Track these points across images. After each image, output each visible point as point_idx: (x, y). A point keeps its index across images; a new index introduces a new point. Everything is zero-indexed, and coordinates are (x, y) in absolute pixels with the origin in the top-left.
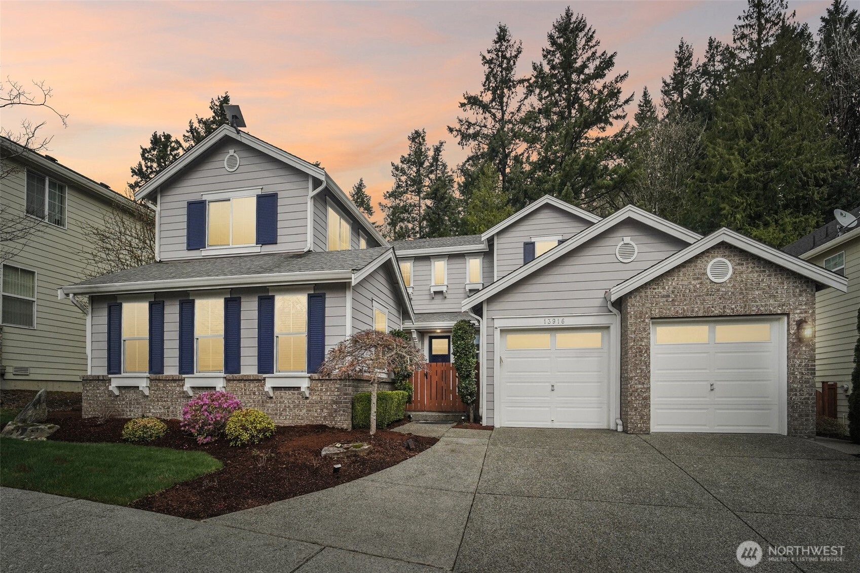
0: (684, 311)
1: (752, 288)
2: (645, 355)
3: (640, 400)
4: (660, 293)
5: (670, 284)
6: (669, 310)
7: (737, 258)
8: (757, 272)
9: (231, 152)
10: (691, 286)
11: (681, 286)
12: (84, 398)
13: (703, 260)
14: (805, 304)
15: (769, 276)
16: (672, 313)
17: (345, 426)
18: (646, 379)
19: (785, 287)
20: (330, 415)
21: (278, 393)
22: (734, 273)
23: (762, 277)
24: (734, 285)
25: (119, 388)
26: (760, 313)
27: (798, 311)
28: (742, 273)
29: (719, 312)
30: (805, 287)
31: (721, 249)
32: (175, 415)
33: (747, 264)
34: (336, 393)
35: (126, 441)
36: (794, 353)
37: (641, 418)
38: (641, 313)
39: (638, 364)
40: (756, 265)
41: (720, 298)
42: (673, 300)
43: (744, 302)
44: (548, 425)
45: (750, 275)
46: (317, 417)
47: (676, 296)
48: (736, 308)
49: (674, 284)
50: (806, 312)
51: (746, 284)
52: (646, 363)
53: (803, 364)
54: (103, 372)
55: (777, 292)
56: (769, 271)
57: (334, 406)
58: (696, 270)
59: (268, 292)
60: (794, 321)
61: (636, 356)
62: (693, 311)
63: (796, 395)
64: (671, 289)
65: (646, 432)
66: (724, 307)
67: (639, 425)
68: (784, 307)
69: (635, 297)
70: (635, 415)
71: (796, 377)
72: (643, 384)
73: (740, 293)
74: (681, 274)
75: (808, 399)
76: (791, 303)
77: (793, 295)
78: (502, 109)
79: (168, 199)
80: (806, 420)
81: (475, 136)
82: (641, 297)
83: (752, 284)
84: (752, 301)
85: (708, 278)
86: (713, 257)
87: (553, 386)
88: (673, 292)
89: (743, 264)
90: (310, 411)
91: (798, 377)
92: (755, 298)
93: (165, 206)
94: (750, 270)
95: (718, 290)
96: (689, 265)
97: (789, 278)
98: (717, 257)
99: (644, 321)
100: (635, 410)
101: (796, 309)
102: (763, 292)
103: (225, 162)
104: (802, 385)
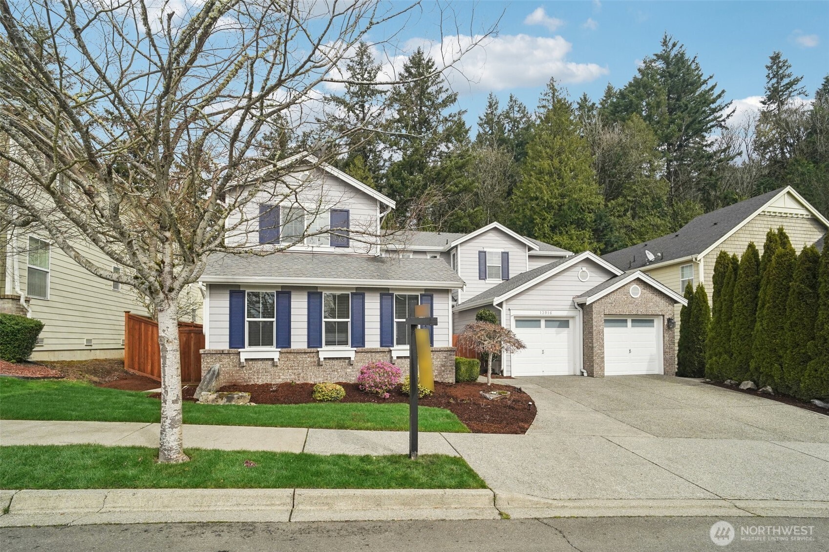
0: (620, 311)
1: (649, 301)
2: (602, 334)
3: (599, 359)
4: (608, 301)
6: (613, 310)
8: (651, 293)
10: (623, 299)
11: (618, 299)
13: (628, 286)
14: (670, 311)
15: (656, 296)
17: (451, 381)
18: (602, 347)
19: (663, 302)
20: (440, 374)
21: (399, 360)
22: (641, 294)
23: (653, 297)
24: (641, 300)
26: (652, 314)
27: (668, 314)
28: (645, 293)
29: (632, 312)
30: (670, 302)
32: (305, 380)
34: (444, 360)
36: (666, 334)
37: (600, 368)
38: (600, 311)
39: (598, 339)
40: (651, 290)
41: (636, 306)
42: (614, 305)
43: (646, 308)
44: (541, 374)
45: (648, 295)
47: (616, 303)
48: (643, 311)
49: (614, 298)
50: (671, 315)
51: (646, 299)
52: (602, 339)
53: (670, 340)
54: (225, 346)
55: (659, 304)
56: (656, 293)
57: (443, 368)
58: (625, 291)
59: (388, 290)
60: (666, 319)
61: (597, 335)
62: (624, 312)
63: (667, 355)
65: (602, 375)
66: (638, 311)
67: (599, 372)
68: (662, 312)
69: (596, 303)
72: (601, 350)
73: (644, 304)
74: (618, 292)
75: (672, 356)
76: (665, 310)
77: (666, 306)
80: (671, 367)
82: (599, 303)
84: (649, 308)
85: (630, 295)
87: (543, 351)
89: (645, 289)
94: (648, 292)
95: (635, 301)
97: (664, 297)
98: (634, 285)
99: (601, 316)
100: (597, 365)
102: (654, 304)
104: (670, 350)
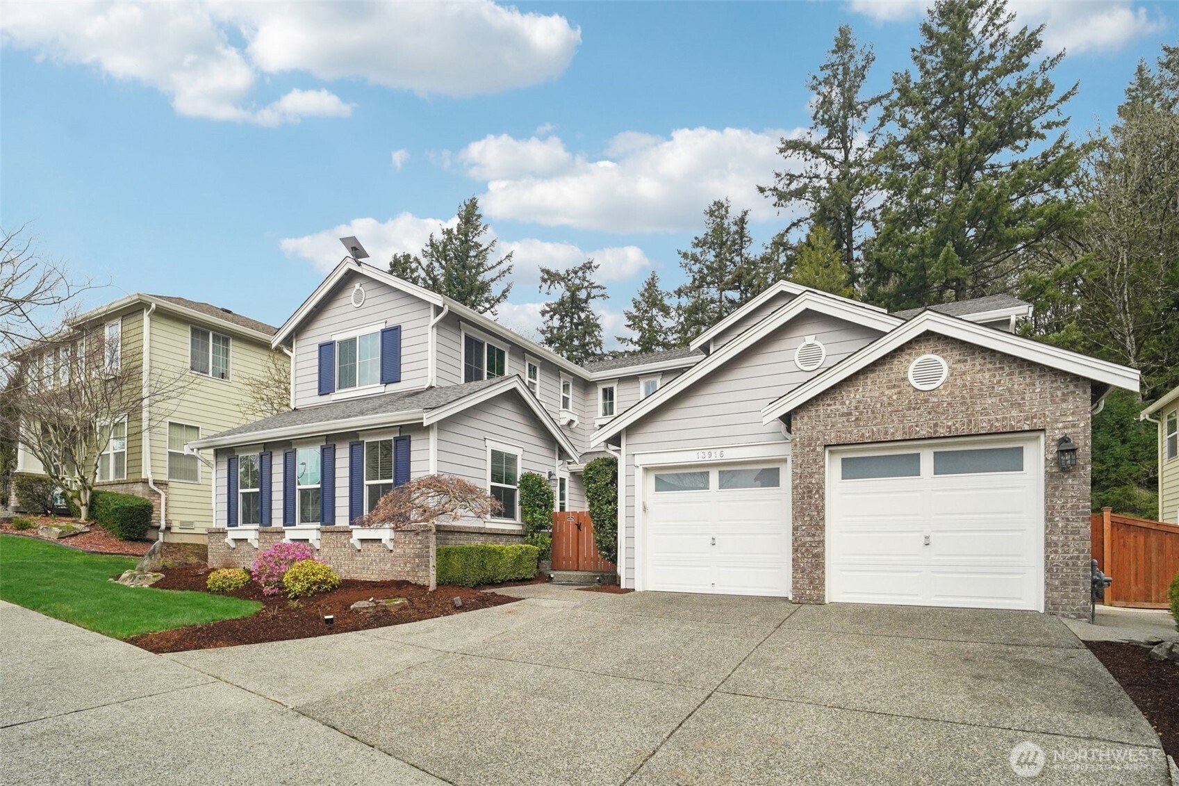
0: (873, 433)
1: (982, 395)
2: (817, 496)
3: (809, 558)
4: (838, 410)
5: (852, 397)
6: (850, 433)
7: (955, 352)
8: (989, 370)
9: (357, 286)
10: (885, 399)
11: (869, 400)
12: (209, 550)
13: (903, 360)
14: (1073, 414)
15: (1011, 374)
16: (855, 437)
18: (817, 530)
19: (1038, 390)
20: (413, 570)
21: (365, 545)
22: (952, 375)
23: (998, 378)
24: (952, 393)
25: (235, 540)
26: (994, 431)
27: (1060, 425)
28: (964, 373)
29: (928, 432)
30: (1072, 387)
31: (931, 342)
33: (974, 359)
34: (418, 546)
35: (209, 590)
36: (1052, 488)
37: (811, 583)
38: (810, 439)
39: (806, 509)
40: (988, 360)
41: (930, 413)
42: (857, 419)
43: (968, 416)
44: (708, 590)
45: (979, 376)
46: (400, 572)
47: (861, 413)
48: (954, 425)
49: (857, 397)
50: (1074, 426)
51: (971, 390)
52: (817, 507)
53: (1069, 505)
54: (223, 524)
55: (1023, 399)
56: (1010, 367)
57: (417, 560)
58: (892, 375)
59: (358, 437)
60: (1053, 440)
61: (803, 498)
62: (886, 433)
63: (1056, 552)
64: (854, 404)
65: (818, 602)
66: (936, 425)
67: (808, 592)
68: (1035, 420)
69: (802, 418)
70: (802, 578)
71: (1057, 525)
72: (814, 535)
73: (961, 403)
74: (869, 381)
75: (1078, 558)
76: (1047, 413)
77: (1051, 401)
78: (845, 147)
79: (301, 343)
80: (1072, 591)
81: (799, 194)
82: (809, 417)
83: (981, 390)
84: (981, 414)
85: (910, 385)
86: (918, 355)
87: (713, 539)
88: (856, 408)
89: (965, 361)
90: (394, 565)
91: (1060, 525)
92: (986, 409)
93: (300, 351)
94: (979, 367)
95: (927, 401)
96: (881, 368)
97: (1044, 375)
98: (924, 353)
99: (814, 450)
100: (802, 572)
101: (1057, 421)
102: (1000, 400)
103: (352, 298)
104: (1066, 538)
